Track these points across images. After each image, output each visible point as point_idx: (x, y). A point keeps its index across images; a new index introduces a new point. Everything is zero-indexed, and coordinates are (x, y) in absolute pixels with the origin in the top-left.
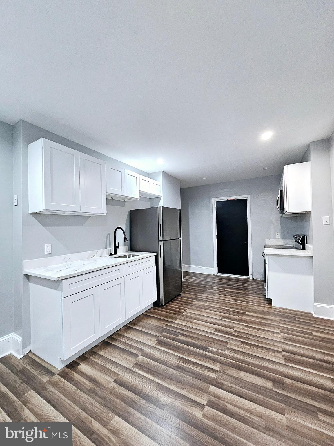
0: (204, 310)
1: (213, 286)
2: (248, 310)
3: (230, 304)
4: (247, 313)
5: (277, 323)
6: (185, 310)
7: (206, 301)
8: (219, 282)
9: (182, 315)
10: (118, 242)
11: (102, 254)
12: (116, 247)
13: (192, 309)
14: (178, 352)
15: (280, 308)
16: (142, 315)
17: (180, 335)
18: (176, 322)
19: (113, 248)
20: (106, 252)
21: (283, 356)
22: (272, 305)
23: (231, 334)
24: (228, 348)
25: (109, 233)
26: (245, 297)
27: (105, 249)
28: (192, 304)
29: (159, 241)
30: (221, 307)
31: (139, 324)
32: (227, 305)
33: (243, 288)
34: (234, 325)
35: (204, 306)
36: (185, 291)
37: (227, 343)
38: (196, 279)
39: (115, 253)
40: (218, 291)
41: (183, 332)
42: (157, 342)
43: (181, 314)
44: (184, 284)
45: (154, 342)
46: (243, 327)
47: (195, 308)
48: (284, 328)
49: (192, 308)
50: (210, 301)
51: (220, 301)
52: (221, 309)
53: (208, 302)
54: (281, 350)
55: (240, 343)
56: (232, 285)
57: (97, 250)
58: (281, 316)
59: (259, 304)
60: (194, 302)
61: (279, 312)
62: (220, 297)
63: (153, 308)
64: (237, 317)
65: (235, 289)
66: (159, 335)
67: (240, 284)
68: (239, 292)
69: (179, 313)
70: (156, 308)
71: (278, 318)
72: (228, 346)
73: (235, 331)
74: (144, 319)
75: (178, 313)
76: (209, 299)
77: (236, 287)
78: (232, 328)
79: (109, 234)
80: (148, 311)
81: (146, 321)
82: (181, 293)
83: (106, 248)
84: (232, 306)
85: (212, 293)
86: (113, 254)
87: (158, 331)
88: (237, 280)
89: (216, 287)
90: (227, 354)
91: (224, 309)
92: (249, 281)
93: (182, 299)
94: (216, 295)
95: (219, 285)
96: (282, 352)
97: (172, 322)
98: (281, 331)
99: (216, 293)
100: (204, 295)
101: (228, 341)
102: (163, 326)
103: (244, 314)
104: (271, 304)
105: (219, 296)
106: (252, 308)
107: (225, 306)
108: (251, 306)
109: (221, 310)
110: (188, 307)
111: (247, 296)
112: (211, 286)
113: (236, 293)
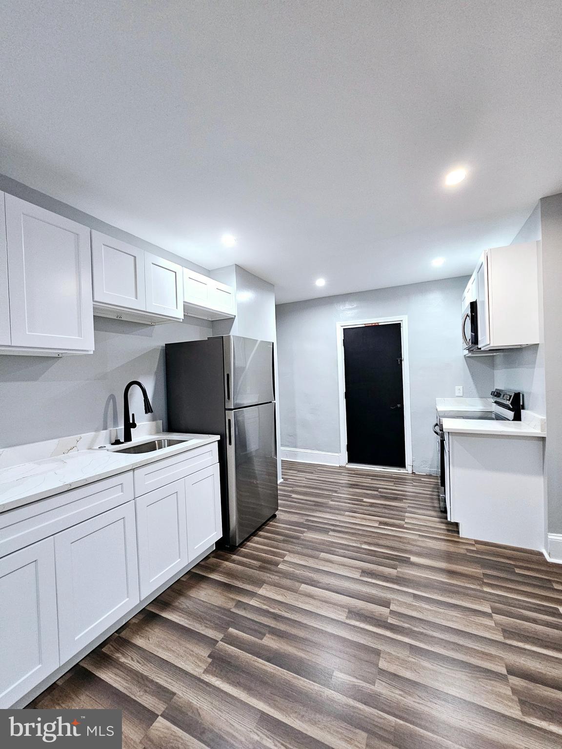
0: (323, 555)
1: (339, 493)
2: (414, 549)
3: (375, 535)
4: (413, 559)
5: (478, 585)
6: (283, 556)
7: (326, 531)
8: (350, 482)
9: (276, 572)
10: (133, 415)
11: (93, 441)
12: (129, 425)
13: (298, 553)
14: (260, 696)
15: (477, 542)
16: (187, 576)
17: (270, 633)
18: (261, 591)
19: (123, 427)
20: (103, 437)
21: (514, 691)
22: (461, 536)
23: (384, 622)
24: (382, 672)
25: (112, 395)
26: (404, 516)
27: (103, 430)
28: (298, 538)
29: (226, 409)
30: (359, 545)
31: (177, 604)
32: (370, 540)
33: (398, 495)
34: (388, 595)
35: (323, 543)
36: (284, 506)
37: (377, 653)
38: (308, 477)
39: (128, 438)
40: (349, 503)
41: (275, 622)
42: (210, 660)
43: (273, 567)
44: (284, 491)
45: (205, 662)
46: (409, 600)
47: (305, 551)
48: (496, 598)
49: (298, 548)
50: (336, 529)
51: (355, 529)
52: (358, 550)
53: (331, 533)
54: (504, 671)
55: (407, 653)
56: (376, 489)
57: (79, 435)
58: (483, 563)
59: (433, 533)
60: (302, 532)
61: (477, 552)
62: (354, 517)
63: (213, 555)
64: (393, 572)
65: (382, 497)
66: (218, 636)
67: (390, 485)
68: (390, 506)
69: (269, 566)
70: (221, 552)
71: (478, 571)
72: (383, 664)
73: (392, 612)
74: (191, 587)
75: (267, 565)
76: (333, 525)
77: (383, 492)
78: (386, 604)
79: (112, 397)
80: (202, 563)
81: (193, 593)
82: (277, 513)
83: (105, 428)
84: (381, 542)
85: (339, 510)
86: (122, 440)
87: (217, 622)
88: (384, 476)
89: (345, 494)
90: (379, 695)
91: (364, 549)
92: (405, 479)
93: (277, 526)
94: (347, 513)
95: (351, 490)
96: (510, 677)
97: (252, 594)
98: (492, 608)
99: (345, 508)
100: (322, 516)
101: (380, 647)
102: (230, 605)
103: (407, 561)
104: (458, 532)
105: (352, 517)
106: (419, 543)
107: (366, 543)
108: (418, 540)
109: (357, 554)
110: (289, 547)
111: (407, 514)
112: (336, 492)
113: (385, 507)
